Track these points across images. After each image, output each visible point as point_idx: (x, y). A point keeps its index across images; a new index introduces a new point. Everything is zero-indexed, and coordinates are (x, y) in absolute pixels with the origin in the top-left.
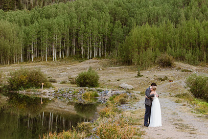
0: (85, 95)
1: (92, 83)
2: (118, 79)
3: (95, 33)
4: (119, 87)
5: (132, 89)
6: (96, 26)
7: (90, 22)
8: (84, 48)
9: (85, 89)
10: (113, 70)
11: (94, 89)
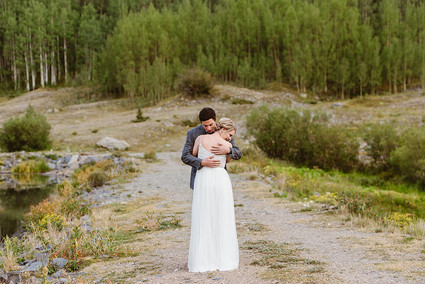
0: (17, 170)
1: (35, 141)
2: (93, 128)
3: (41, 33)
4: (97, 146)
5: (127, 149)
6: (41, 18)
7: (27, 11)
8: (17, 67)
9: (18, 157)
10: (83, 111)
11: (38, 154)
